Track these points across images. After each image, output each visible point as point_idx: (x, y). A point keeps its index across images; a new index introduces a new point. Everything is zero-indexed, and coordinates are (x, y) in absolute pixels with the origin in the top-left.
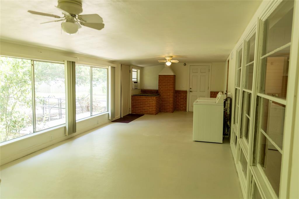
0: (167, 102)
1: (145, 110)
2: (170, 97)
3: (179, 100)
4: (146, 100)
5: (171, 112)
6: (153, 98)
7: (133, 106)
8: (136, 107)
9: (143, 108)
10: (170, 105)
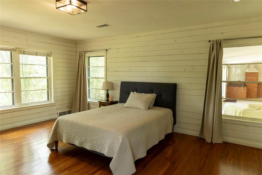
0: (252, 91)
1: (237, 96)
2: (255, 88)
3: (260, 90)
4: (238, 89)
5: (255, 98)
6: (245, 88)
7: (228, 93)
8: (230, 94)
9: (236, 94)
10: (254, 93)
